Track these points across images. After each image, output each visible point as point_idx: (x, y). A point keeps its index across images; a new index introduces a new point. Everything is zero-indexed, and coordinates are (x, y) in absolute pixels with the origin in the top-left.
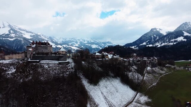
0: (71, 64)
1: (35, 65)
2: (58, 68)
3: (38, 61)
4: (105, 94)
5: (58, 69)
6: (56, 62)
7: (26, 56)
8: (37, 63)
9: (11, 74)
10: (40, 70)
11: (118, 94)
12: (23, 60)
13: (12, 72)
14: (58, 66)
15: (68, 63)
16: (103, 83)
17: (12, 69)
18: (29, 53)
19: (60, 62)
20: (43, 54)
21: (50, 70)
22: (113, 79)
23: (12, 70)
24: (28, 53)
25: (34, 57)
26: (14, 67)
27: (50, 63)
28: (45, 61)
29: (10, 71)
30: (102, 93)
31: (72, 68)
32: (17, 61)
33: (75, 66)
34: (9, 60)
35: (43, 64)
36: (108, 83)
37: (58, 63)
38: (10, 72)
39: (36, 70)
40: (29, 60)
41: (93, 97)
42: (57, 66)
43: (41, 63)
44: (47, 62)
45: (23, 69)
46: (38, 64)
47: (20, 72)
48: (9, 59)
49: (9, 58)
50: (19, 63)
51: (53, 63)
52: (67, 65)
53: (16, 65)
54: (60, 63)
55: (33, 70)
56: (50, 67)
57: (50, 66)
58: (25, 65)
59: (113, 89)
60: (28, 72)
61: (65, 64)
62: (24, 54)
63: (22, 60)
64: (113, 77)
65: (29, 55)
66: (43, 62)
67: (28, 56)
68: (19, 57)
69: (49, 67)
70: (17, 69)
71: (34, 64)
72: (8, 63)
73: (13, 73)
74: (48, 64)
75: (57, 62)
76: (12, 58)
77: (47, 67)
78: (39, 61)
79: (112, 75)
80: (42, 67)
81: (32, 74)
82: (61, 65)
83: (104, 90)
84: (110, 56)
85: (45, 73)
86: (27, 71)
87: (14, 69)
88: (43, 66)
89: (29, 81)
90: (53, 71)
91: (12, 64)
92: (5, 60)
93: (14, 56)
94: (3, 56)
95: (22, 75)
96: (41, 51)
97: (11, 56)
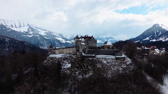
0: (127, 59)
1: (91, 60)
2: (117, 63)
5: (118, 65)
6: (112, 57)
7: (78, 51)
8: (93, 58)
9: (67, 69)
10: (99, 66)
13: (68, 67)
14: (117, 62)
17: (66, 64)
18: (82, 47)
19: (117, 57)
21: (110, 66)
23: (67, 65)
24: (80, 47)
25: (89, 53)
26: (67, 61)
27: (106, 57)
28: (101, 55)
29: (65, 65)
32: (68, 55)
34: (61, 55)
35: (100, 59)
38: (65, 67)
39: (94, 65)
40: (83, 54)
42: (115, 61)
43: (98, 58)
44: (104, 57)
45: (79, 65)
47: (77, 68)
48: (59, 54)
49: (60, 52)
50: (72, 57)
51: (110, 58)
53: (69, 59)
54: (117, 59)
55: (91, 65)
57: (108, 61)
58: (80, 60)
60: (86, 67)
61: (123, 59)
62: (75, 48)
63: (74, 55)
65: (82, 50)
66: (99, 57)
67: (81, 50)
68: (70, 51)
69: (108, 63)
70: (72, 63)
71: (90, 58)
72: (60, 57)
75: (113, 57)
76: (63, 53)
77: (106, 62)
78: (95, 56)
80: (100, 62)
81: (90, 70)
82: (119, 61)
84: (157, 51)
85: (107, 70)
87: (69, 63)
88: (102, 61)
89: (90, 77)
90: (114, 67)
91: (65, 59)
92: (55, 54)
93: (65, 51)
94: (53, 51)
95: (80, 70)
96: (91, 45)
97: (61, 50)
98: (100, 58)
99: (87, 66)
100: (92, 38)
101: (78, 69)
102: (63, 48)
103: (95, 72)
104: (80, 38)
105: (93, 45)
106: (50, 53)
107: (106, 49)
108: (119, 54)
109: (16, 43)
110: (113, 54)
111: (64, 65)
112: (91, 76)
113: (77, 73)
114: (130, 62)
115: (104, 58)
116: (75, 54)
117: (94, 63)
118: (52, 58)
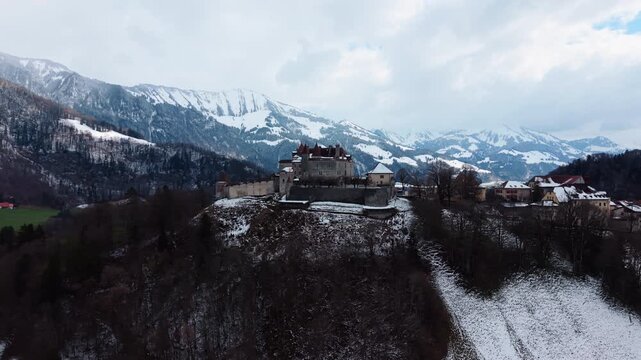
0: (403, 217)
1: (296, 216)
2: (358, 226)
3: (304, 202)
4: (521, 333)
5: (359, 230)
6: (354, 209)
7: (277, 190)
8: (302, 209)
9: (238, 237)
10: (307, 230)
11: (581, 341)
12: (270, 199)
13: (241, 231)
14: (359, 222)
15: (394, 212)
16: (517, 293)
17: (241, 224)
18: (283, 181)
19: (365, 207)
20: (321, 181)
21: (335, 231)
22: (567, 282)
23: (241, 226)
24: (281, 180)
25: (293, 194)
26: (246, 218)
27: (337, 209)
28: (325, 203)
29: (236, 228)
30: (509, 328)
31: (404, 231)
32: (254, 201)
33: (414, 223)
34: (237, 200)
35: (317, 214)
36: (542, 294)
37: (360, 210)
38: (236, 233)
39: (297, 230)
40: (283, 200)
41: (473, 337)
42: (355, 221)
43: (312, 210)
44: (330, 208)
46: (304, 211)
47: (260, 234)
48: (238, 197)
49: (239, 193)
50: (259, 207)
51: (347, 210)
52: (387, 219)
53: (252, 213)
54: (366, 213)
55: (290, 228)
56: (337, 222)
57: (337, 219)
58: (271, 214)
59: (559, 320)
60: (277, 234)
61: (383, 216)
63: (266, 200)
64: (566, 274)
65: (284, 186)
66: (318, 207)
67: (282, 189)
68: (260, 190)
69: (332, 223)
70: (253, 223)
71: (294, 211)
72: (233, 206)
73: (243, 234)
74: (331, 213)
75: (357, 208)
76: (244, 195)
77: (327, 221)
78: (308, 205)
79: (565, 264)
80: (313, 221)
81: (286, 241)
82: (368, 219)
83: (521, 320)
84: (561, 193)
85: (321, 241)
86: (275, 232)
87: (247, 224)
88: (318, 219)
89: (279, 260)
90: (342, 236)
91: (242, 211)
92: (229, 198)
93: (250, 189)
95: (263, 241)
96: (317, 174)
97: (243, 188)
98: (319, 210)
99: (280, 231)
101: (260, 238)
105: (325, 173)
106: (218, 194)
109: (218, 167)
111: (236, 225)
113: (255, 247)
114: (408, 224)
115: (329, 211)
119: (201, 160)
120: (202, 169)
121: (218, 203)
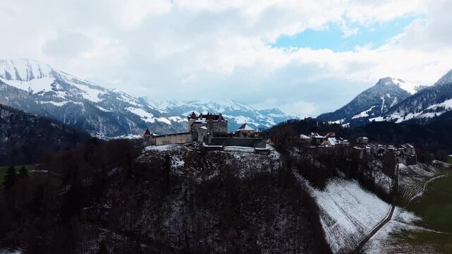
0: (273, 153)
1: (217, 155)
2: (256, 159)
3: (221, 146)
4: (341, 205)
5: (257, 161)
6: (250, 150)
7: (196, 139)
8: (220, 150)
9: (179, 168)
10: (228, 162)
11: (360, 207)
13: (179, 165)
14: (256, 157)
15: (268, 152)
16: (332, 187)
18: (202, 134)
19: (256, 149)
21: (245, 162)
22: (346, 182)
23: (177, 162)
24: (199, 134)
25: (214, 142)
27: (241, 150)
28: (232, 147)
29: (174, 163)
30: (336, 204)
31: (278, 160)
32: (179, 147)
34: (167, 146)
35: (231, 153)
36: (340, 188)
38: (175, 166)
39: (221, 162)
40: (205, 145)
41: (325, 208)
42: (253, 156)
43: (227, 151)
44: (237, 149)
45: (198, 162)
46: (222, 152)
47: (195, 166)
48: (165, 144)
49: (164, 142)
50: (186, 150)
51: (246, 150)
52: (268, 154)
53: (181, 153)
54: (257, 152)
55: (216, 161)
56: (244, 157)
57: (243, 155)
58: (200, 154)
59: (351, 199)
60: (209, 165)
62: (190, 135)
63: (188, 146)
64: (345, 178)
65: (202, 137)
66: (229, 149)
67: (200, 139)
68: (181, 140)
69: (242, 157)
70: (186, 160)
71: (216, 152)
72: (166, 150)
73: (181, 166)
74: (239, 152)
75: (252, 149)
76: (168, 143)
77: (239, 157)
78: (223, 148)
79: (343, 175)
80: (230, 156)
81: (215, 169)
82: (260, 155)
83: (338, 199)
84: (332, 141)
85: (240, 167)
86: (206, 165)
87: (181, 160)
88: (233, 156)
89: (214, 179)
90: (250, 164)
92: (155, 145)
93: (173, 139)
94: (151, 139)
95: (199, 170)
96: (218, 131)
97: (167, 139)
98: (230, 151)
99: (211, 164)
100: (220, 118)
101: (196, 168)
102: (169, 135)
103: (221, 172)
104: (199, 117)
105: (222, 130)
106: (145, 143)
107: (242, 137)
108: (260, 144)
109: (28, 123)
110: (252, 146)
111: (172, 162)
112: (216, 177)
113: (194, 173)
114: (278, 157)
115: (237, 151)
116: (190, 145)
117: (220, 158)
118: (151, 152)
119: (11, 117)
120: (12, 124)
121: (148, 148)
